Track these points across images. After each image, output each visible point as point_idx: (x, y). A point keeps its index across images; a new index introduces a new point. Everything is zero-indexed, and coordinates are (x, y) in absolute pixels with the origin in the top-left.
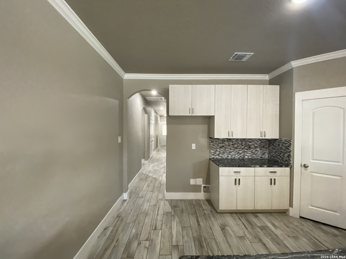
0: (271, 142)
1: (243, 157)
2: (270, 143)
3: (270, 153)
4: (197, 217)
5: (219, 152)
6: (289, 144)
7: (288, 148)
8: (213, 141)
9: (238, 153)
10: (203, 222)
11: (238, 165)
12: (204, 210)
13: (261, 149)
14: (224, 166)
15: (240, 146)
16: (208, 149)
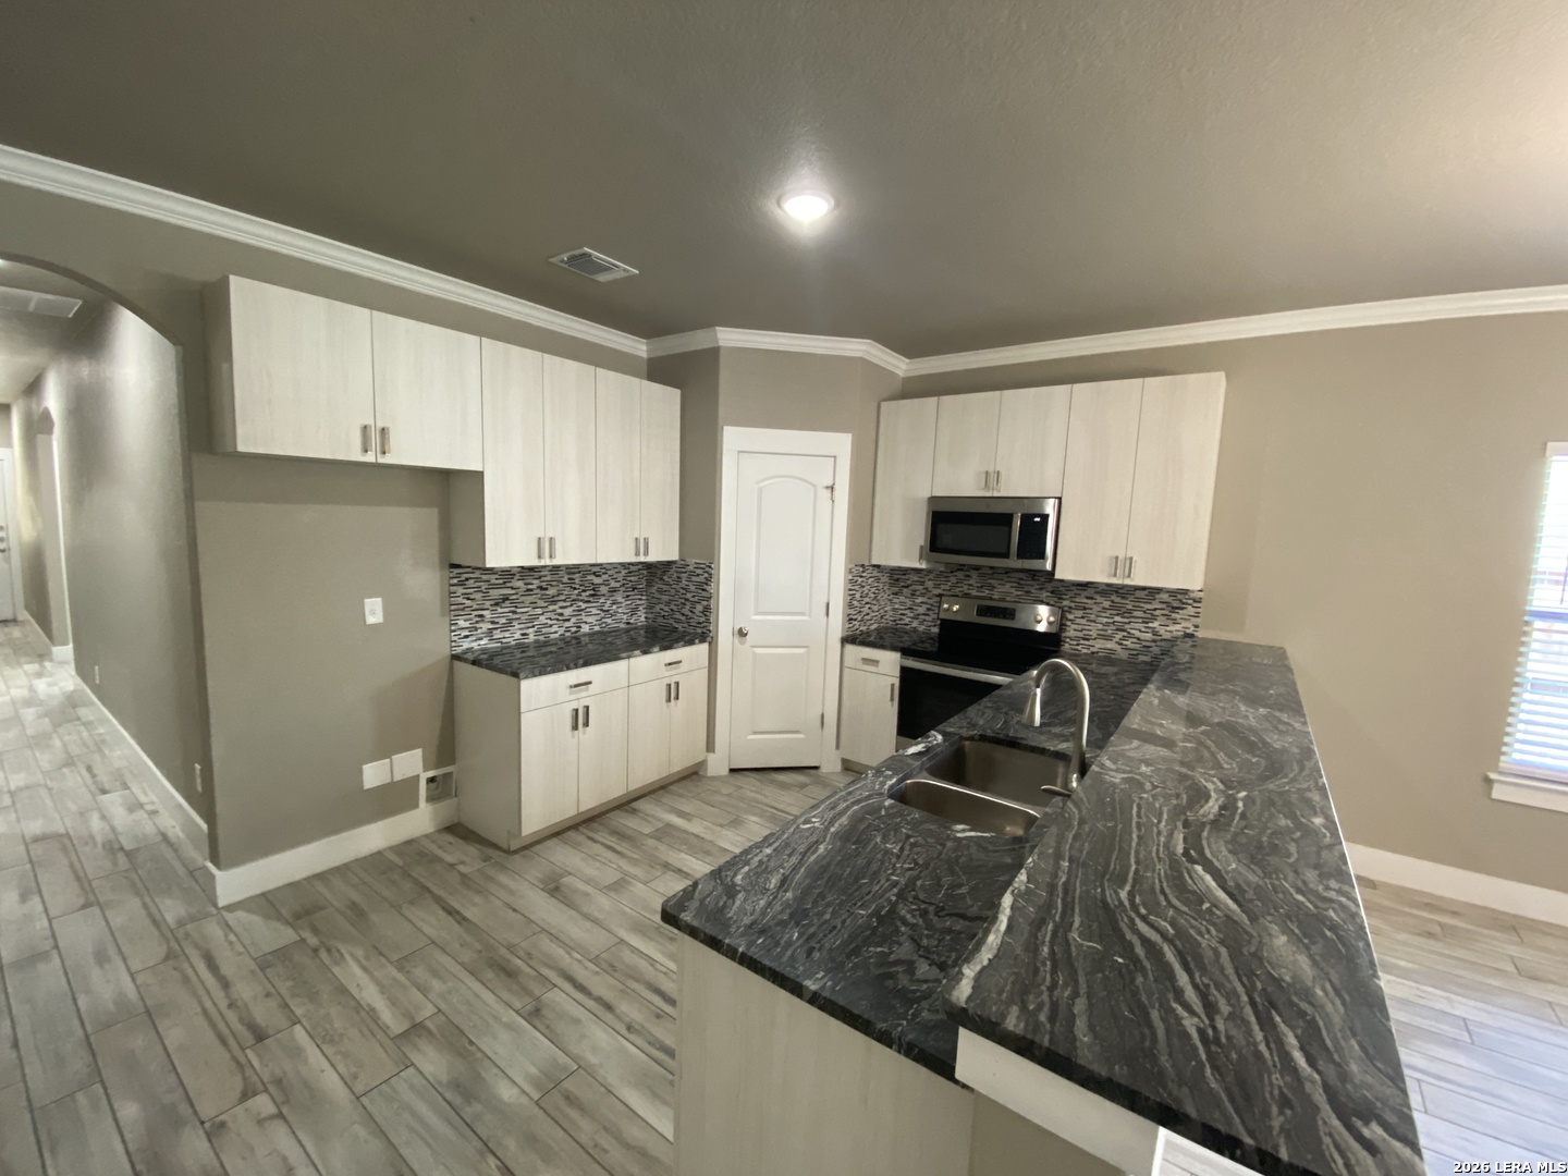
0: (654, 572)
1: (574, 629)
2: (652, 574)
3: (652, 608)
4: (439, 900)
5: (493, 623)
6: (706, 575)
7: (705, 587)
8: (467, 579)
9: (560, 618)
10: (475, 905)
11: (581, 661)
12: (452, 866)
13: (628, 596)
14: (537, 672)
15: (566, 593)
16: (443, 615)
